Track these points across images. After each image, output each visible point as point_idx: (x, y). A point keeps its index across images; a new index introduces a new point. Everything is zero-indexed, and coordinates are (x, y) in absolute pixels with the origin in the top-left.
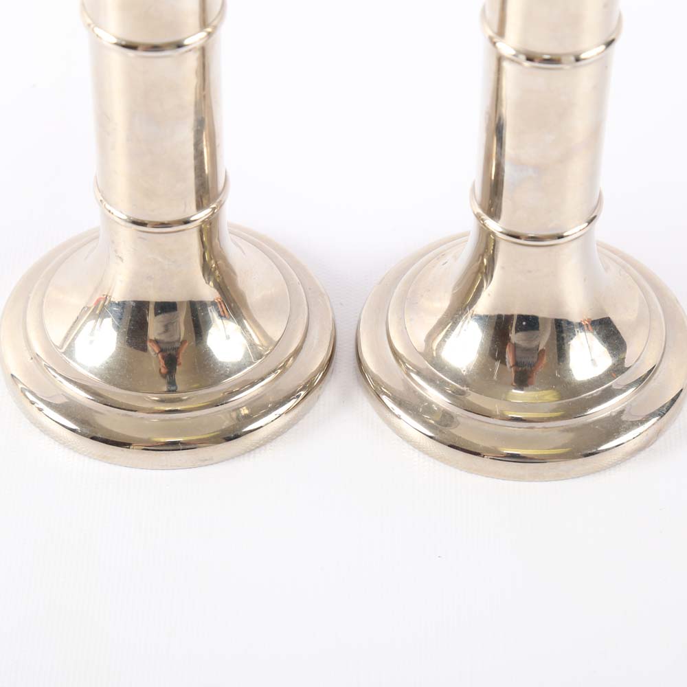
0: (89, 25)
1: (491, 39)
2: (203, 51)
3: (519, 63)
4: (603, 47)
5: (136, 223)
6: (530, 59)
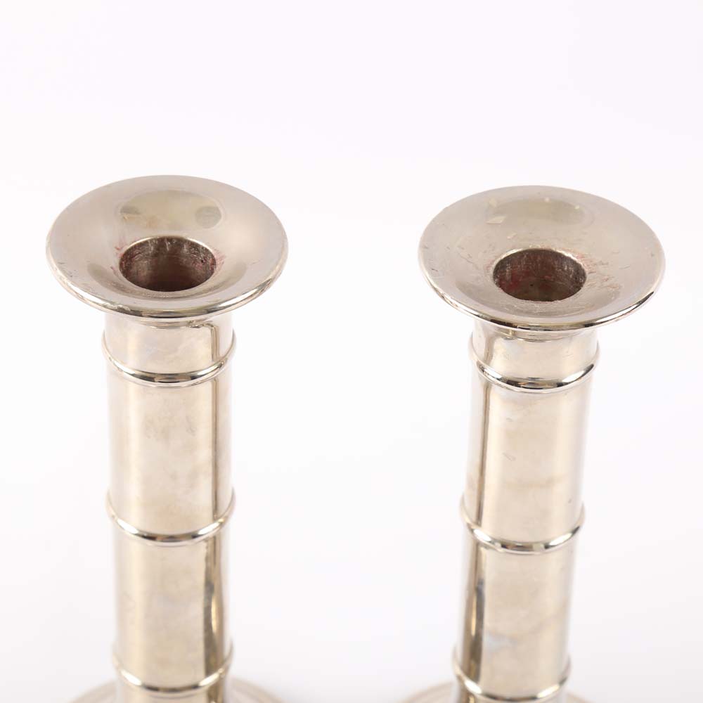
0: (113, 517)
1: (469, 526)
3: (495, 549)
4: (569, 535)
5: (150, 688)
6: (504, 546)
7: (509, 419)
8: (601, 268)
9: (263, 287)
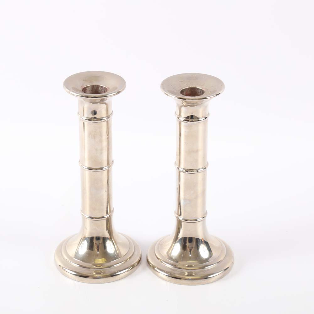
1: (177, 168)
2: (108, 171)
3: (184, 172)
5: (91, 218)
7: (186, 132)
8: (209, 90)
9: (118, 93)
